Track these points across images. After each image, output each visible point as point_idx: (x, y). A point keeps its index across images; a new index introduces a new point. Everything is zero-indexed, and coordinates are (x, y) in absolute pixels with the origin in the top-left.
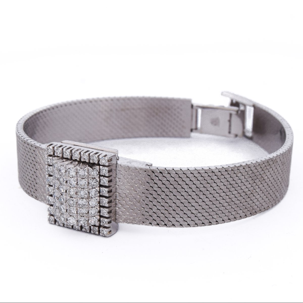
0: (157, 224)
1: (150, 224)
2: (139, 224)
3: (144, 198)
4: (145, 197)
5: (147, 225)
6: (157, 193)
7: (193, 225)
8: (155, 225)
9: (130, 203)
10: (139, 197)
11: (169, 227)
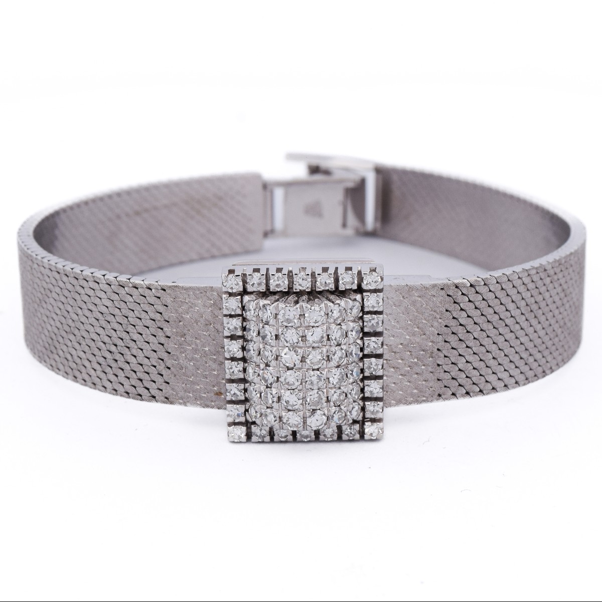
0: (466, 393)
1: (453, 396)
2: (432, 401)
3: (441, 344)
4: (443, 343)
5: (447, 399)
6: (466, 329)
7: (523, 383)
8: (463, 396)
9: (412, 362)
10: (430, 344)
11: (488, 394)
